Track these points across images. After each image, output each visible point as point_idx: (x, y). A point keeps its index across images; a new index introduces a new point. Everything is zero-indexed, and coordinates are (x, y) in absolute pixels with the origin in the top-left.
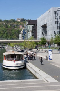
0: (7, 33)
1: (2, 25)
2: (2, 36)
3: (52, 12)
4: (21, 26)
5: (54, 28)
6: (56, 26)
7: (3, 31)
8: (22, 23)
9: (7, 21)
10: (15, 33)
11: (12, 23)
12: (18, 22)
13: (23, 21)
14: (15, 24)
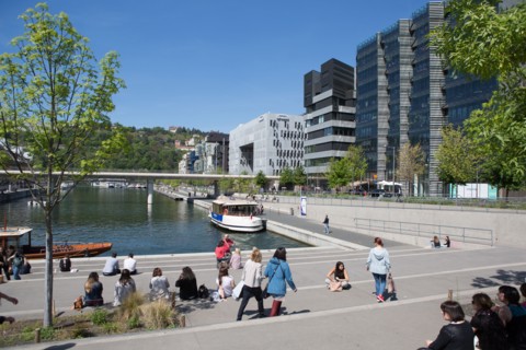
0: (149, 157)
1: (137, 139)
2: (137, 162)
3: (267, 123)
4: (178, 144)
5: (270, 153)
6: (274, 149)
7: (139, 151)
8: (181, 136)
9: (148, 131)
10: (166, 157)
11: (160, 135)
12: (171, 134)
13: (182, 131)
14: (166, 138)
